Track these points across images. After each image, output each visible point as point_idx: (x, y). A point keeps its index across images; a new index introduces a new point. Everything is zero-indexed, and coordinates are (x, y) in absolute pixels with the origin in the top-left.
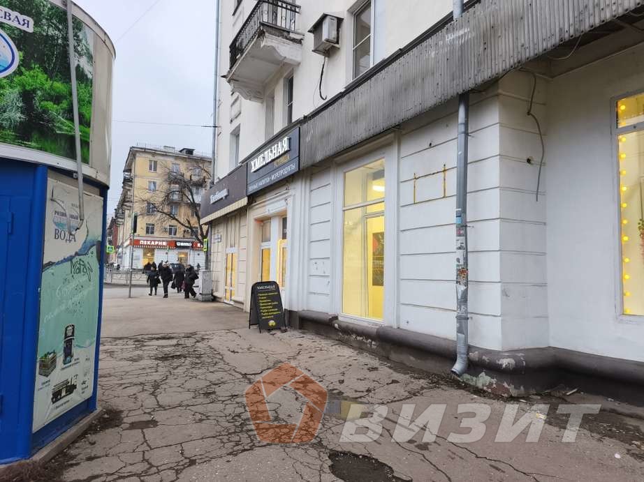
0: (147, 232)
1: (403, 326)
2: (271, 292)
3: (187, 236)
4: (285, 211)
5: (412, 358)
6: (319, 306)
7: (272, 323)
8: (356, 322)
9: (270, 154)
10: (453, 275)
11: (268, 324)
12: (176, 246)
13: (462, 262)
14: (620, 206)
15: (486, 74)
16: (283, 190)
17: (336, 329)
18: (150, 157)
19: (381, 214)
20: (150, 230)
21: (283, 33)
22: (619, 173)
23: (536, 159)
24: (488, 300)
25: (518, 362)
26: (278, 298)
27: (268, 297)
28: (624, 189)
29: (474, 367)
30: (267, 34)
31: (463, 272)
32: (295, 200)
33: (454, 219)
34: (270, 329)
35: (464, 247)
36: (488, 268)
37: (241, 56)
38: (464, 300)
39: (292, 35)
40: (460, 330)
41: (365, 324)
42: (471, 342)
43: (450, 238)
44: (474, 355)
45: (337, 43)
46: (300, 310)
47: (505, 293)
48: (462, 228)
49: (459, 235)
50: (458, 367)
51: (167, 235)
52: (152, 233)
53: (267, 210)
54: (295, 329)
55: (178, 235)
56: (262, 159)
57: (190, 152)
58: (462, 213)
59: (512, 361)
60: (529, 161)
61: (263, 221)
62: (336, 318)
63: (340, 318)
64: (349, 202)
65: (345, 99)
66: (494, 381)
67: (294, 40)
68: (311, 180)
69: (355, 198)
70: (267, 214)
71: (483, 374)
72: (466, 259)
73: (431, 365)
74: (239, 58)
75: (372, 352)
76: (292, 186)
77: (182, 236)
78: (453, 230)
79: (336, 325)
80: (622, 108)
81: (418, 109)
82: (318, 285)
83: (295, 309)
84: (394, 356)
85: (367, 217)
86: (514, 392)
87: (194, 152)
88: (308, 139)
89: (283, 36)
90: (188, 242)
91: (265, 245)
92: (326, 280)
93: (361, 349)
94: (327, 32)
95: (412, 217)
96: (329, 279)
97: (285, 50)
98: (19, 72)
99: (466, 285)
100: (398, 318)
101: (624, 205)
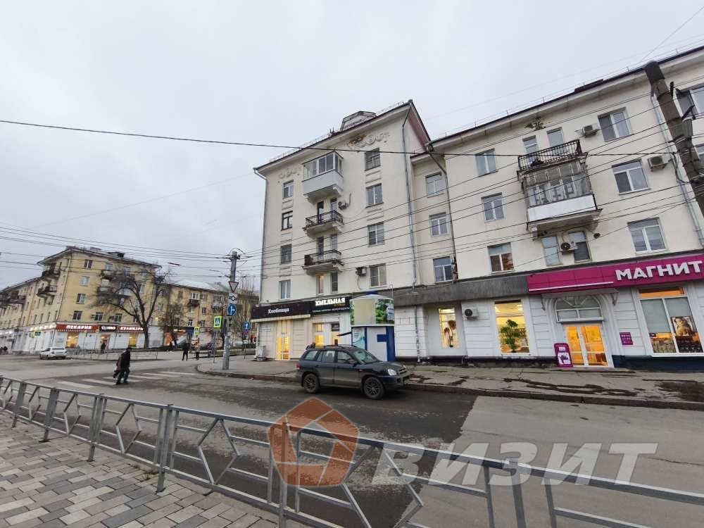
0: (74, 318)
3: (111, 321)
9: (331, 301)
10: (416, 342)
12: (101, 330)
13: (417, 339)
15: (419, 302)
16: (336, 314)
18: (86, 257)
20: (77, 315)
29: (422, 360)
35: (417, 336)
38: (418, 347)
40: (418, 353)
42: (421, 356)
43: (414, 334)
45: (366, 274)
47: (426, 345)
50: (418, 361)
51: (93, 320)
52: (79, 318)
55: (103, 321)
57: (121, 255)
58: (417, 329)
61: (316, 324)
66: (425, 362)
77: (107, 321)
87: (125, 256)
90: (113, 326)
91: (318, 334)
99: (418, 344)
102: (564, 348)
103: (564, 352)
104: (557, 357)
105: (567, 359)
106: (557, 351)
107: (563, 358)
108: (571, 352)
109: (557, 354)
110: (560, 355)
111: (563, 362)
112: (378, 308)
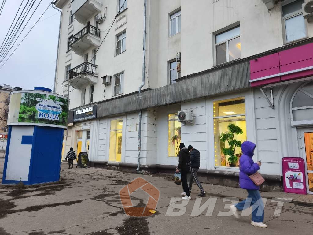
1: (126, 162)
2: (85, 155)
4: (90, 129)
5: (128, 170)
6: (101, 159)
7: (85, 165)
8: (113, 163)
9: (85, 110)
10: (137, 149)
11: (84, 165)
13: (139, 146)
14: (168, 135)
15: (144, 107)
16: (89, 122)
17: (106, 165)
19: (121, 132)
21: (92, 74)
22: (168, 129)
23: (155, 124)
24: (144, 154)
25: (149, 167)
26: (87, 157)
27: (84, 157)
28: (169, 132)
29: (141, 169)
30: (87, 74)
31: (139, 148)
32: (94, 126)
33: (138, 136)
34: (84, 167)
35: (140, 143)
36: (144, 147)
37: (76, 77)
38: (139, 154)
39: (95, 75)
40: (138, 161)
41: (115, 163)
42: (140, 164)
43: (137, 141)
44: (141, 166)
45: (110, 83)
46: (94, 161)
47: (147, 153)
48: (140, 138)
49: (139, 140)
50: (137, 169)
53: (82, 128)
54: (92, 167)
56: (81, 111)
57: (20, 89)
58: (140, 135)
59: (148, 166)
60: (154, 124)
61: (78, 132)
62: (107, 162)
63: (108, 162)
64: (112, 129)
65: (112, 101)
66: (144, 171)
67: (95, 76)
68: (100, 120)
69: (113, 128)
70: (82, 129)
71: (143, 170)
72: (140, 145)
73: (132, 170)
74: (74, 77)
75: (118, 170)
76: (92, 122)
78: (138, 139)
79: (107, 164)
80: (169, 116)
81: (131, 110)
82: (101, 153)
83: (92, 161)
84: (123, 170)
85: (116, 133)
86: (148, 173)
88: (100, 109)
89: (92, 75)
91: (79, 140)
92: (104, 151)
93: (114, 170)
94: (107, 80)
95: (129, 134)
96: (105, 151)
97: (92, 79)
98: (62, 113)
99: (140, 151)
100: (125, 160)
101: (169, 135)
102: (296, 165)
103: (295, 170)
104: (283, 178)
105: (299, 181)
106: (285, 167)
107: (293, 179)
108: (307, 171)
109: (284, 173)
110: (288, 174)
111: (292, 185)
112: (23, 104)
